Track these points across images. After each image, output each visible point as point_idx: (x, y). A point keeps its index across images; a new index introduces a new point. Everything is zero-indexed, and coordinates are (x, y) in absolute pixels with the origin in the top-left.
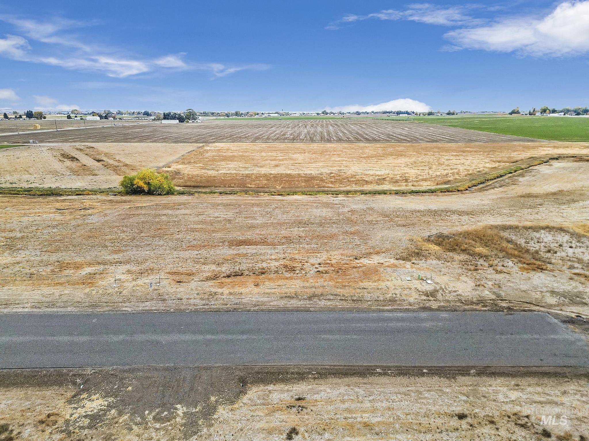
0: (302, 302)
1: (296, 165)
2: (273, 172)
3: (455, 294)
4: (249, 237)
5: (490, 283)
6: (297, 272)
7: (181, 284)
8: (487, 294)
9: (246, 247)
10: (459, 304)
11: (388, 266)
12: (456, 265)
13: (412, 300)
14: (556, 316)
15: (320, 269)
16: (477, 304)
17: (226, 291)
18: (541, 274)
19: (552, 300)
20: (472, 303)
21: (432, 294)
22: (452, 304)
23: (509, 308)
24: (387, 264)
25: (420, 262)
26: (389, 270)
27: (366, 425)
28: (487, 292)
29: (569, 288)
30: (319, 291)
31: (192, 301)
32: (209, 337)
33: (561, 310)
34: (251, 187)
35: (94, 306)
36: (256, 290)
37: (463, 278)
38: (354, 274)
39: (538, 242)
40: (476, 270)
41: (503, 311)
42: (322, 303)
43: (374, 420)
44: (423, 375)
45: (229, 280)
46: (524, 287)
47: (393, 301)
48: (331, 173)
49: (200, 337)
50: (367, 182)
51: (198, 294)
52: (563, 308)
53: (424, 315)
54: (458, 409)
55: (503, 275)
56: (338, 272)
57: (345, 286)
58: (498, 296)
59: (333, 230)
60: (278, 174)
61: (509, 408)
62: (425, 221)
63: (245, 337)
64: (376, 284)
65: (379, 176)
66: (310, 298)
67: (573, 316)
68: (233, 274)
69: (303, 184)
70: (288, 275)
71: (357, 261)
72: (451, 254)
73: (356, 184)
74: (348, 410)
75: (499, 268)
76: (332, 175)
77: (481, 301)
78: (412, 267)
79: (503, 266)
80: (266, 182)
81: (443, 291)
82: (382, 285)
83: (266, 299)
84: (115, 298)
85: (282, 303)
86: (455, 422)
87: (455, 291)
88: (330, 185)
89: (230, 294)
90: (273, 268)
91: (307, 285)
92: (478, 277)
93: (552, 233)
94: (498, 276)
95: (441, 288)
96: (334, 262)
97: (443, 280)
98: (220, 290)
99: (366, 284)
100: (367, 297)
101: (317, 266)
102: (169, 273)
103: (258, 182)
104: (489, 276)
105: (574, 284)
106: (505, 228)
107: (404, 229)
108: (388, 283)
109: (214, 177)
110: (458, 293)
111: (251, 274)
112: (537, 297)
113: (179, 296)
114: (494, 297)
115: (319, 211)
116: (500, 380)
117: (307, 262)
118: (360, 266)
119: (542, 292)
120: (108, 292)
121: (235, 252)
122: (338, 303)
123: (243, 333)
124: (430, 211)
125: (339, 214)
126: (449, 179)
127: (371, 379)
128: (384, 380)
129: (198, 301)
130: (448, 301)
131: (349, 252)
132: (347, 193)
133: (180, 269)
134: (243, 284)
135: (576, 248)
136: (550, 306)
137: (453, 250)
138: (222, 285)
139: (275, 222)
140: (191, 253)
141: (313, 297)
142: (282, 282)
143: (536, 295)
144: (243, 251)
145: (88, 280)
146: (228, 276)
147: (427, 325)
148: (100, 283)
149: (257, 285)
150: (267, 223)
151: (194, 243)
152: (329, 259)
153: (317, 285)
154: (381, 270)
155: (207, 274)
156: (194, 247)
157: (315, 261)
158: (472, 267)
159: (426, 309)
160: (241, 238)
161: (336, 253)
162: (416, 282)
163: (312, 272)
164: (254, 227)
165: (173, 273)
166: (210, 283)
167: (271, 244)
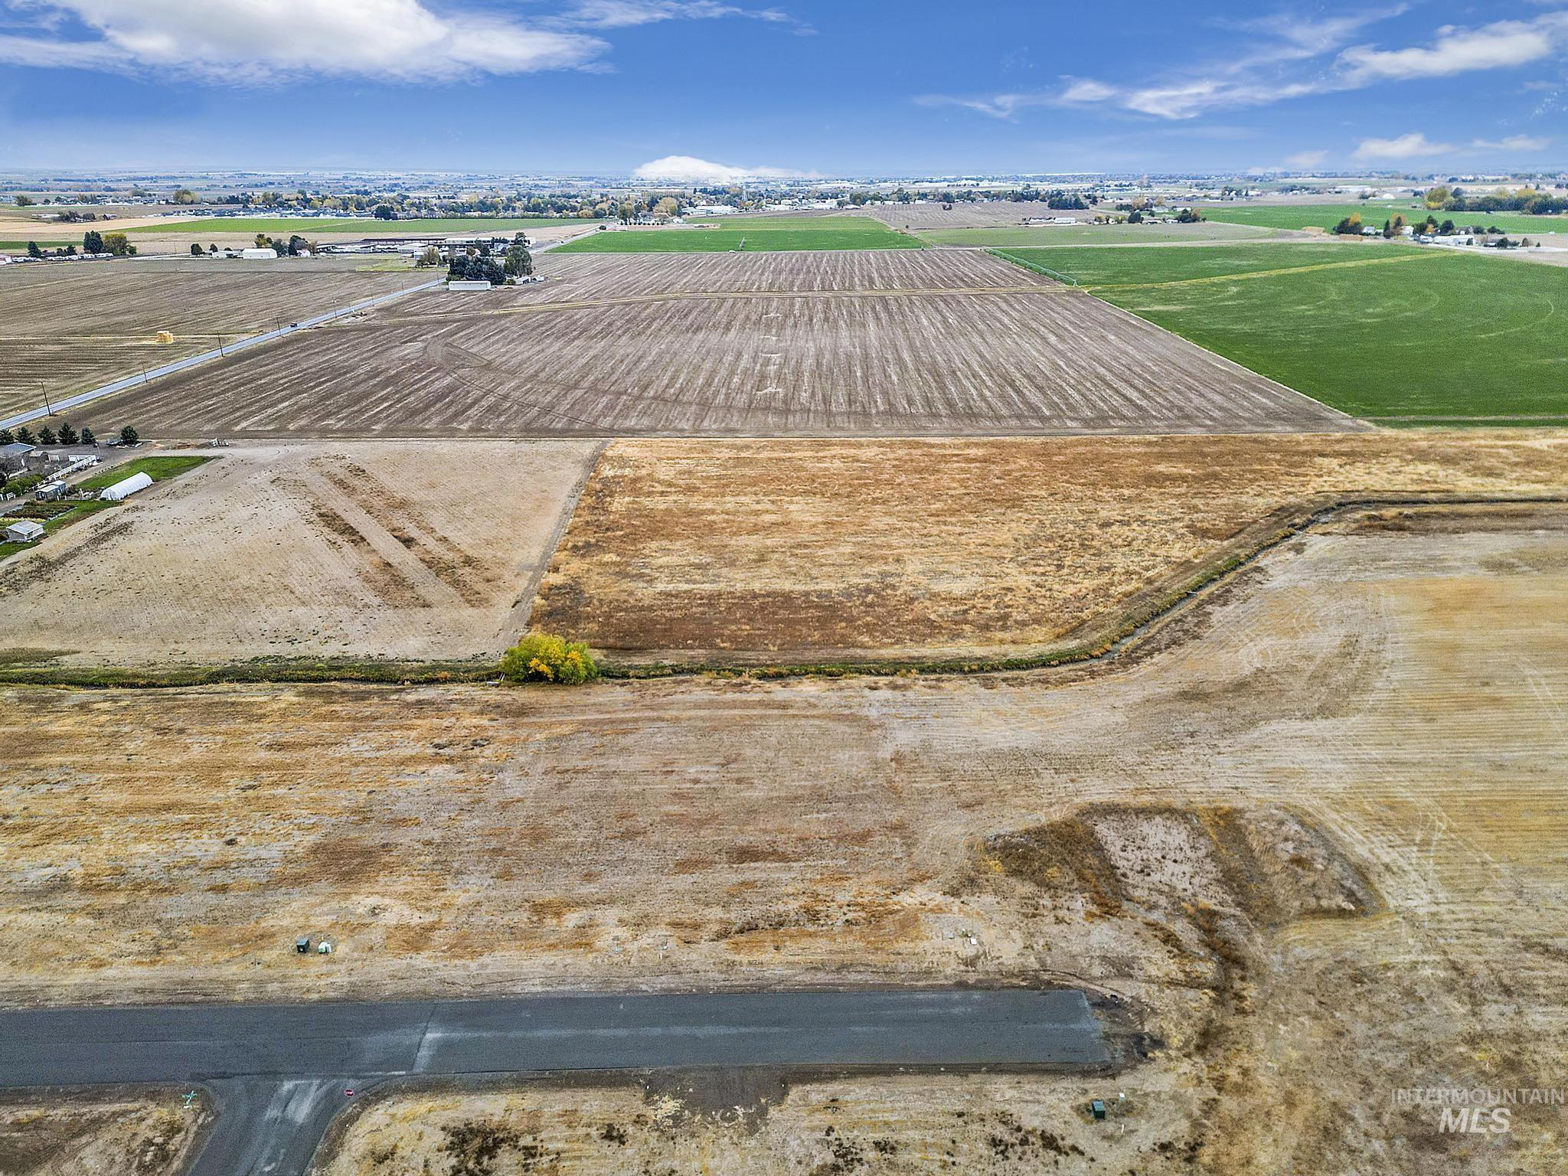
0: (830, 976)
1: (798, 551)
2: (757, 586)
3: (996, 962)
4: (751, 839)
5: (1042, 942)
6: (822, 922)
7: (691, 946)
8: (1032, 962)
9: (752, 864)
10: (997, 977)
11: (931, 910)
12: (1014, 904)
13: (948, 971)
14: (1092, 994)
15: (850, 916)
16: (1018, 977)
17: (742, 958)
18: (1105, 925)
19: (1097, 971)
20: (1013, 975)
21: (970, 962)
22: (992, 976)
23: (1049, 983)
24: (931, 905)
25: (972, 899)
26: (932, 916)
27: (886, 1123)
28: (1032, 959)
29: (1125, 950)
30: (849, 958)
31: (710, 975)
32: (743, 1030)
33: (1102, 985)
34: (724, 648)
35: (607, 982)
36: (779, 957)
37: (1015, 934)
38: (889, 925)
39: (1139, 848)
40: (1034, 916)
41: (1039, 989)
42: (853, 977)
43: (892, 1119)
44: (939, 1073)
45: (742, 938)
46: (1076, 949)
47: (928, 973)
48: (868, 590)
49: (733, 1031)
50: (932, 629)
51: (714, 964)
52: (1105, 982)
53: (957, 996)
54: (959, 1108)
55: (1063, 927)
56: (870, 922)
57: (877, 949)
58: (1043, 963)
59: (867, 817)
60: (768, 595)
61: (999, 1107)
62: (1000, 792)
63: (777, 1029)
64: (912, 945)
65: (956, 600)
66: (838, 970)
67: (1108, 996)
68: (747, 927)
69: (817, 636)
70: (811, 928)
71: (895, 898)
72: (1013, 881)
73: (912, 633)
74: (873, 1111)
75: (1061, 913)
76: (870, 598)
77: (1022, 973)
78: (960, 910)
79: (1068, 909)
80: (748, 627)
81: (986, 957)
82: (922, 945)
83: (789, 972)
84: (626, 971)
85: (808, 978)
86: (954, 1120)
87: (998, 958)
88: (865, 639)
89: (750, 963)
90: (793, 916)
91: (835, 947)
92: (1032, 930)
93: (1169, 823)
94: (1055, 929)
95: (985, 953)
96: (866, 900)
97: (989, 935)
98: (737, 958)
99: (902, 946)
100: (902, 967)
101: (845, 909)
102: (669, 924)
103: (734, 627)
104: (1045, 929)
105: (1137, 942)
106: (1108, 810)
107: (966, 815)
108: (926, 943)
109: (650, 608)
110: (1001, 960)
111: (767, 927)
112: (1084, 965)
113: (694, 967)
114: (1037, 966)
115: (847, 756)
116: (1005, 1078)
117: (833, 901)
118: (898, 911)
119: (1092, 957)
120: (615, 960)
121: (741, 878)
122: (868, 978)
123: (775, 1024)
124: (1016, 754)
125: (877, 766)
126: (1085, 614)
127: (894, 1078)
128: (906, 1078)
129: (716, 975)
130: (987, 972)
131: (885, 876)
132: (896, 667)
133: (680, 915)
134: (760, 945)
135: (1182, 862)
136: (1092, 979)
137: (1016, 873)
138: (737, 947)
139: (783, 794)
140: (683, 881)
141: (842, 967)
142: (805, 942)
143: (1084, 963)
144: (749, 876)
145: (582, 938)
146: (741, 931)
147: (956, 1011)
148: (598, 944)
149: (777, 948)
150: (772, 799)
151: (681, 855)
152: (860, 894)
153: (846, 947)
154: (922, 916)
155: (716, 928)
156: (684, 866)
157: (843, 897)
158: (1031, 910)
159: (962, 985)
160: (742, 841)
161: (869, 879)
162: (959, 940)
163: (839, 923)
164: (755, 811)
165: (676, 925)
166: (723, 944)
167: (783, 858)
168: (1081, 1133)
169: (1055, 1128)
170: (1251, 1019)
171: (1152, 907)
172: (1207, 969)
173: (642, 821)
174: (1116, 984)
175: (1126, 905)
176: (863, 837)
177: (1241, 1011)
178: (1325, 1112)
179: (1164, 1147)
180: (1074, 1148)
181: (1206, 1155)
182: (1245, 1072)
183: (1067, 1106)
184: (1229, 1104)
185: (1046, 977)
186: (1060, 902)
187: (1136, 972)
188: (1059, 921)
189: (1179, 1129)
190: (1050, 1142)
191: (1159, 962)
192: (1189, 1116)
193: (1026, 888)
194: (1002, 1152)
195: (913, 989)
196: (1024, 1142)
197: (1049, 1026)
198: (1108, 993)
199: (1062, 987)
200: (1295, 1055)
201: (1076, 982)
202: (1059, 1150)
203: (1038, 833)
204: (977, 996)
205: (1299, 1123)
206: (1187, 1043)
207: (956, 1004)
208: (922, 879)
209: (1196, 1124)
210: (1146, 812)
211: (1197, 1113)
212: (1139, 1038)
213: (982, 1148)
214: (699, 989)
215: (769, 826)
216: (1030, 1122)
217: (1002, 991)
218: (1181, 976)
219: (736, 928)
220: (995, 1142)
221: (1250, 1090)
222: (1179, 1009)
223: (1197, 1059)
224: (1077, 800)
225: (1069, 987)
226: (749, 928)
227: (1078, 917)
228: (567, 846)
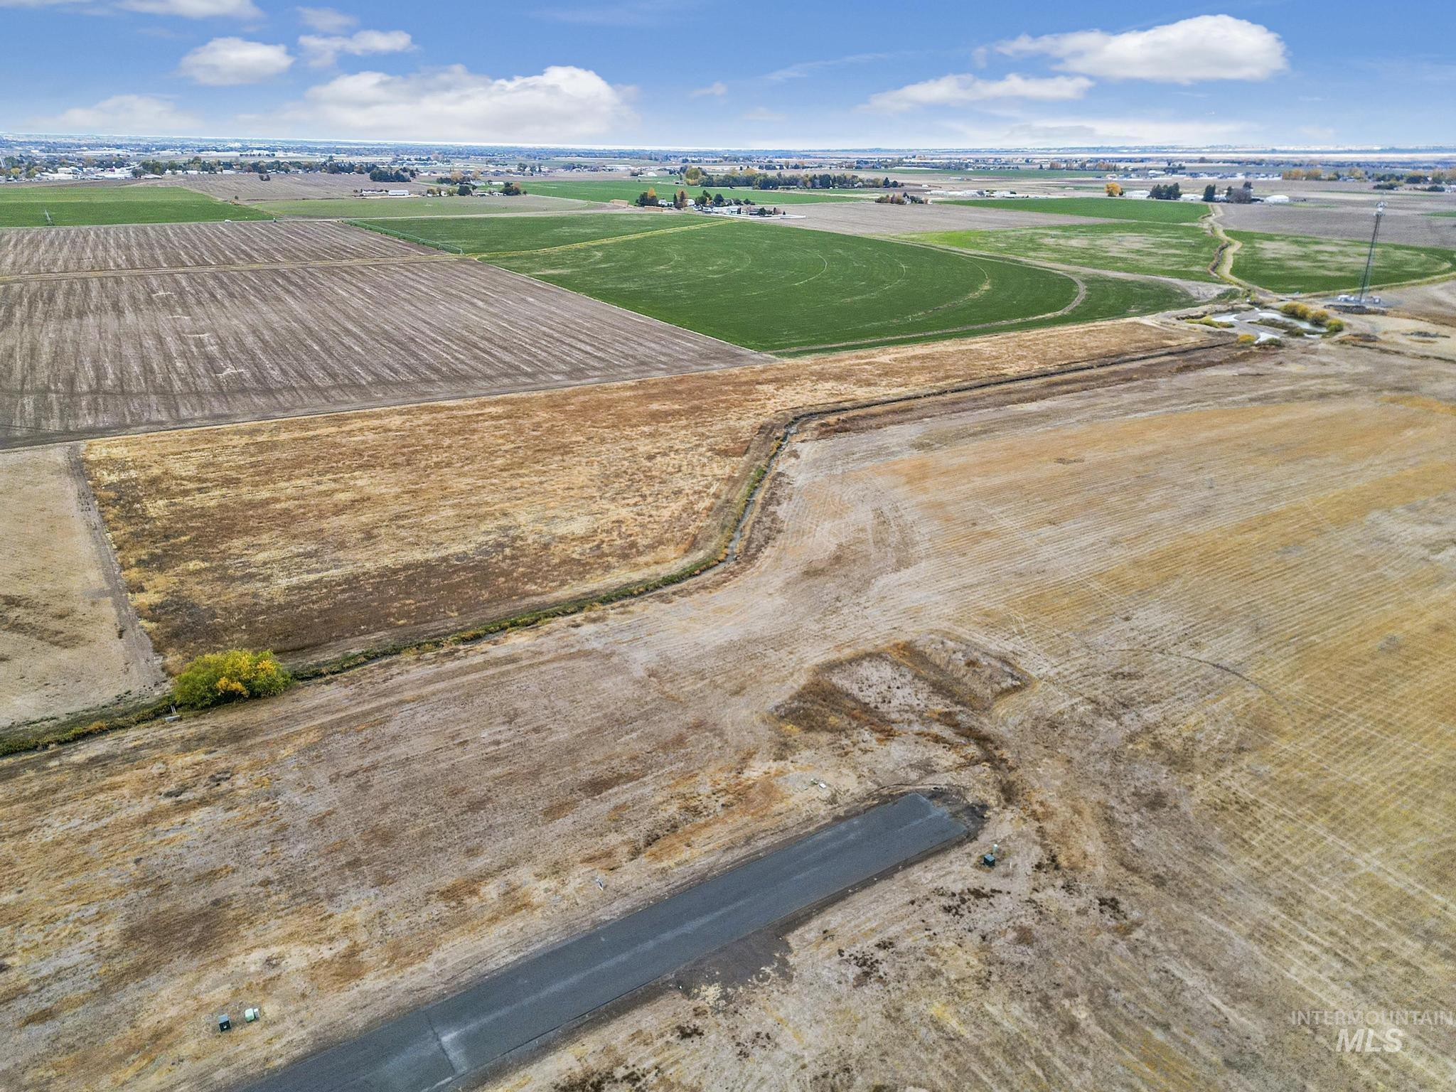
0: (745, 850)
1: (401, 523)
2: (388, 562)
3: (848, 794)
4: (591, 772)
5: (866, 770)
6: (705, 813)
7: (618, 870)
8: (870, 786)
9: (610, 791)
10: (857, 804)
11: (776, 775)
12: (826, 751)
13: (822, 813)
14: (922, 792)
15: (722, 801)
16: (869, 799)
17: (667, 863)
18: (894, 744)
20: (865, 799)
21: (832, 800)
22: (853, 805)
23: (891, 795)
24: (773, 771)
25: (796, 757)
26: (780, 779)
27: (872, 930)
28: (869, 783)
29: (919, 756)
30: (747, 831)
31: (653, 886)
32: (717, 914)
33: (923, 784)
34: (404, 625)
36: (695, 851)
37: (845, 771)
38: (756, 796)
39: (869, 686)
40: (846, 753)
41: (889, 801)
42: (761, 844)
43: (874, 925)
44: (875, 883)
45: (655, 849)
46: (891, 766)
47: (810, 819)
48: (500, 545)
49: (710, 918)
50: (583, 566)
51: (649, 876)
52: (924, 781)
53: (843, 827)
54: (908, 898)
55: (870, 754)
56: (741, 800)
57: (762, 817)
58: (879, 784)
59: (669, 725)
60: (406, 568)
61: (931, 886)
62: (749, 675)
63: (741, 903)
64: (784, 804)
65: (584, 539)
66: (747, 843)
67: (932, 790)
68: (650, 839)
69: (485, 594)
70: (700, 821)
71: (743, 776)
72: (812, 735)
73: (569, 573)
74: (857, 926)
75: (862, 745)
76: (507, 551)
77: (870, 795)
78: (796, 768)
79: (863, 741)
80: (411, 601)
81: (839, 794)
82: (791, 802)
83: (713, 859)
85: (728, 857)
86: (911, 908)
87: (847, 791)
88: (532, 587)
89: (677, 864)
90: (679, 818)
91: (731, 828)
92: (853, 764)
93: (873, 664)
94: (867, 758)
95: (836, 791)
96: (723, 785)
97: (829, 778)
98: (663, 865)
99: (777, 807)
100: (790, 823)
101: (714, 797)
102: (583, 862)
103: (397, 604)
104: (861, 760)
105: (921, 748)
106: (831, 667)
107: (741, 700)
108: (792, 799)
110: (850, 792)
111: (666, 833)
112: (903, 775)
113: (635, 886)
114: (876, 787)
115: (610, 684)
116: (916, 868)
117: (699, 795)
118: (753, 784)
119: (904, 768)
120: (563, 907)
121: (610, 805)
122: (773, 839)
123: (736, 899)
125: (642, 684)
126: (692, 530)
127: (849, 899)
128: (856, 896)
129: (658, 884)
130: (848, 804)
131: (722, 763)
132: (579, 604)
134: (673, 848)
135: (902, 687)
136: (915, 783)
137: (810, 729)
138: (656, 857)
139: (586, 729)
140: (564, 823)
141: (748, 840)
142: (706, 833)
143: (902, 773)
144: (615, 801)
145: (515, 902)
146: (648, 844)
147: (852, 836)
148: (535, 901)
149: (688, 845)
150: (578, 736)
151: (541, 805)
152: (715, 783)
153: (739, 824)
154: (774, 782)
155: (626, 849)
156: (553, 812)
157: (705, 790)
158: (840, 751)
159: (838, 819)
160: (585, 776)
161: (711, 769)
162: (813, 789)
163: (719, 809)
164: (573, 750)
165: (590, 859)
166: (643, 859)
167: (630, 778)
168: (989, 881)
169: (976, 885)
170: (1020, 771)
171: (910, 722)
172: (973, 750)
173: (478, 792)
174: (930, 780)
175: (895, 727)
176: (680, 741)
177: (1011, 769)
178: (1098, 810)
179: (1039, 867)
180: (993, 891)
181: (1063, 862)
182: (1042, 804)
183: (968, 868)
184: (1049, 826)
185: (885, 792)
186: (855, 738)
187: (937, 768)
188: (865, 751)
189: (1037, 853)
190: (978, 894)
191: (947, 758)
192: (1035, 842)
193: (824, 738)
194: (957, 913)
195: (811, 835)
196: (963, 901)
197: (915, 823)
198: (932, 788)
199: (901, 795)
200: (1058, 783)
201: (906, 789)
202: (985, 896)
203: (800, 696)
204: (856, 822)
205: (1090, 821)
206: (998, 799)
207: (847, 832)
208: (750, 755)
209: (1043, 846)
210: (857, 660)
211: (1038, 839)
212: (971, 808)
213: (944, 917)
214: (654, 899)
215: (597, 758)
216: (958, 888)
217: (869, 813)
218: (963, 760)
219: (641, 843)
220: (947, 910)
221: (1053, 814)
222: (979, 781)
223: (1011, 807)
224: (806, 666)
225: (905, 793)
226: (652, 840)
227: (874, 744)
228: (423, 835)
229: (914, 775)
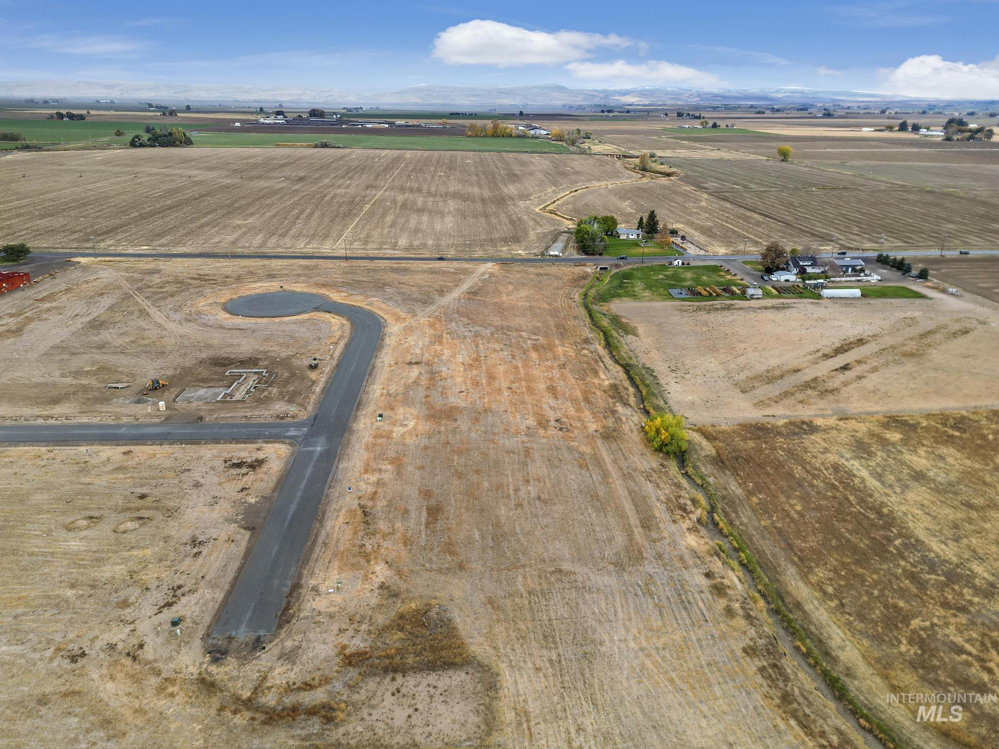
8: (305, 614)
23: (287, 620)
33: (276, 644)
42: (317, 548)
52: (278, 646)
54: (207, 578)
58: (303, 619)
61: (200, 591)
86: (201, 575)
87: (314, 600)
110: (312, 601)
112: (295, 638)
114: (302, 616)
118: (369, 563)
119: (302, 642)
136: (283, 641)
143: (298, 638)
147: (276, 582)
162: (334, 585)
168: (169, 615)
169: (175, 608)
170: (213, 712)
174: (275, 651)
177: (222, 709)
178: (122, 727)
179: (141, 646)
180: (160, 612)
181: (128, 662)
182: (172, 695)
183: (189, 614)
184: (154, 681)
185: (292, 620)
187: (280, 663)
188: (343, 631)
189: (148, 653)
190: (169, 605)
191: (281, 675)
192: (155, 661)
194: (173, 589)
195: (300, 569)
196: (174, 596)
197: (250, 616)
198: (268, 646)
199: (281, 626)
200: (173, 727)
202: (163, 607)
204: (287, 591)
205: (122, 710)
206: (210, 674)
207: (282, 582)
209: (148, 662)
211: (155, 665)
212: (225, 653)
213: (178, 583)
216: (184, 600)
217: (287, 601)
218: (269, 684)
220: (179, 587)
221: (158, 694)
222: (238, 677)
223: (196, 676)
225: (280, 629)
229: (289, 644)
